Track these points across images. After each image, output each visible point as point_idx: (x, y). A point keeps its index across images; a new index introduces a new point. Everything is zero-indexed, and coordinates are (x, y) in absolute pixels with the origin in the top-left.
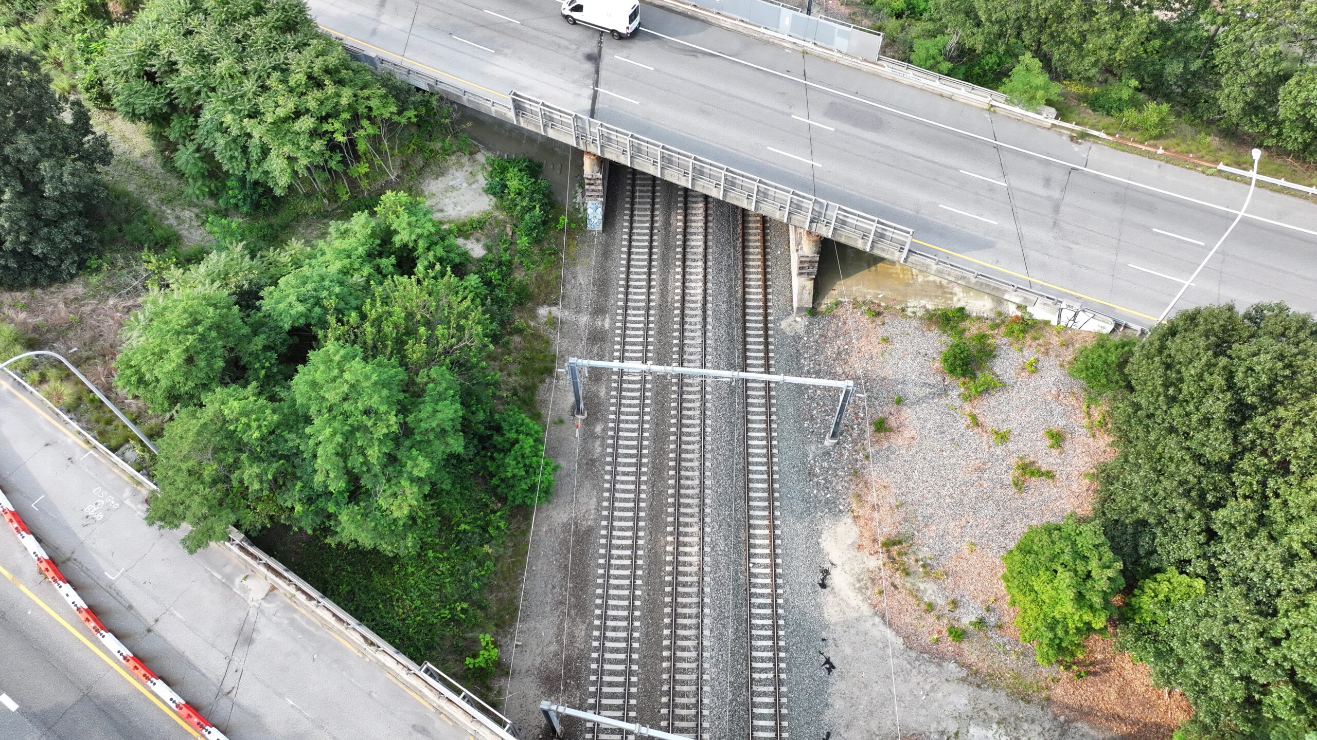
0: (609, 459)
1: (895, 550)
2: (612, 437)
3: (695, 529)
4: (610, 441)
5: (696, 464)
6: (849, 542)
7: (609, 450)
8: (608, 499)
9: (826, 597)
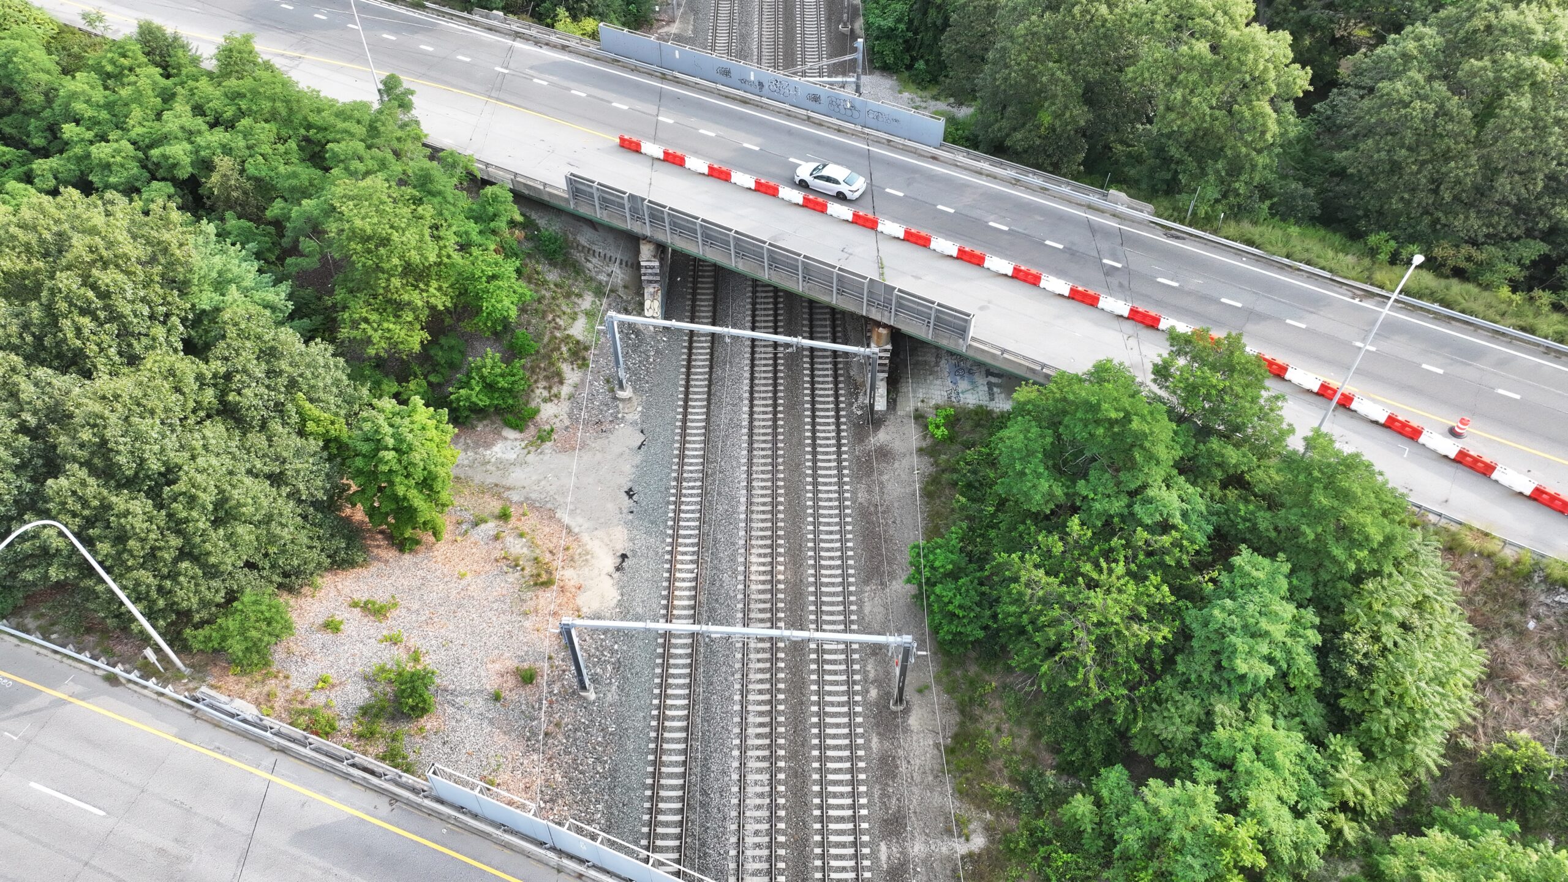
0: (856, 656)
1: (544, 577)
2: (855, 683)
3: (754, 587)
4: (857, 677)
5: (752, 656)
6: (588, 593)
7: (856, 667)
8: (851, 612)
9: (621, 546)
